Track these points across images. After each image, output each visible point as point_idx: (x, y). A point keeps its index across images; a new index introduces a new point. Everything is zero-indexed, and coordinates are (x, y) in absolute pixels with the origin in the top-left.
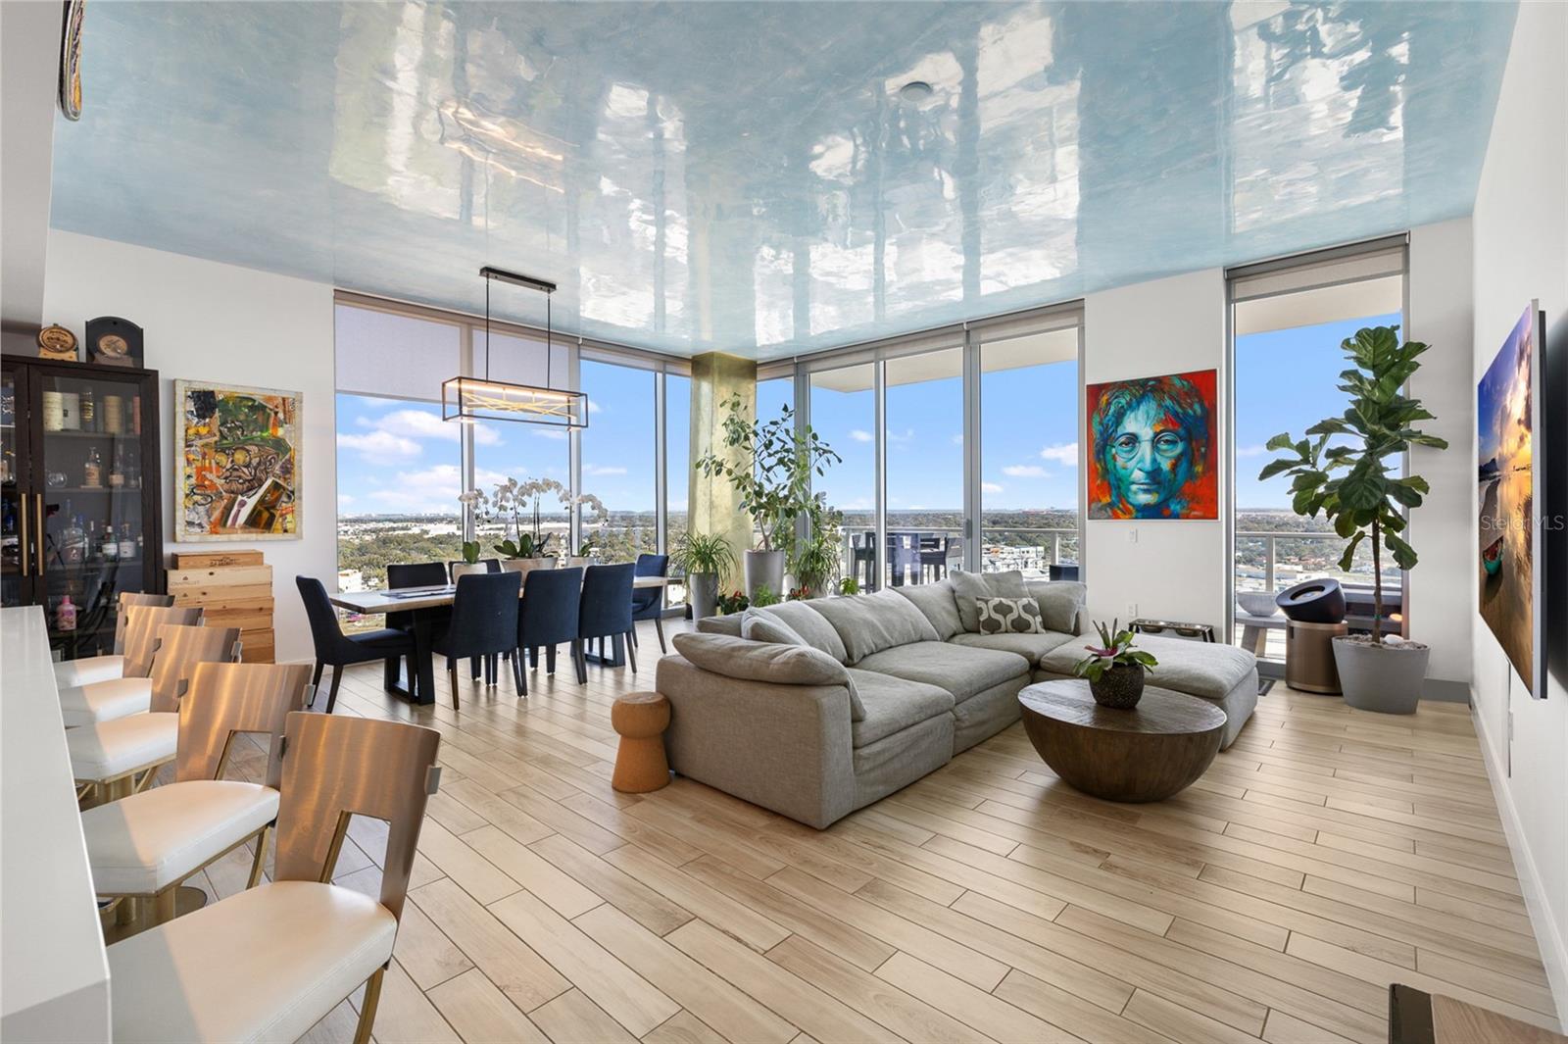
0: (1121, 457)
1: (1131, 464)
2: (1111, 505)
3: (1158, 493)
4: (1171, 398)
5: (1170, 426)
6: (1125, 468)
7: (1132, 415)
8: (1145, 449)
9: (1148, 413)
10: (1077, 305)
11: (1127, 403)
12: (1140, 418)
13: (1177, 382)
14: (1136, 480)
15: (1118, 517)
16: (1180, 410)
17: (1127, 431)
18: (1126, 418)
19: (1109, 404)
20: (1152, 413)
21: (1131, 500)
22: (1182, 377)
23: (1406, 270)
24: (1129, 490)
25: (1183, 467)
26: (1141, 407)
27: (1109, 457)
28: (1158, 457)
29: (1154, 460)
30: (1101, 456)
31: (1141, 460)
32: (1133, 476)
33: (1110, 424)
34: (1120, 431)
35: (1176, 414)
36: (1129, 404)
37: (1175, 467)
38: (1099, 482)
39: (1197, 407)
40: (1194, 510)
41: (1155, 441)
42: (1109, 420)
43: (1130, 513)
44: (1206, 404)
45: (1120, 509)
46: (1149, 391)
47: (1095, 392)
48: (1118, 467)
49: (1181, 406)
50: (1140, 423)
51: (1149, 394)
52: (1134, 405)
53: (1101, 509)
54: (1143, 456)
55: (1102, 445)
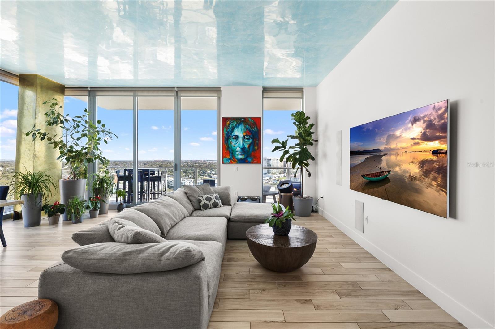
0: (233, 143)
1: (236, 145)
3: (244, 155)
4: (249, 125)
5: (248, 134)
6: (234, 147)
7: (237, 129)
8: (240, 140)
9: (241, 129)
10: (219, 89)
11: (235, 125)
12: (239, 130)
13: (250, 120)
14: (238, 151)
15: (232, 163)
16: (251, 129)
17: (235, 134)
18: (235, 130)
19: (229, 125)
20: (243, 129)
21: (236, 157)
22: (251, 118)
23: (303, 98)
24: (235, 154)
25: (252, 147)
26: (239, 127)
27: (229, 143)
29: (243, 145)
30: (227, 142)
32: (237, 149)
33: (230, 131)
34: (233, 134)
35: (250, 130)
36: (236, 125)
37: (249, 147)
38: (226, 151)
39: (255, 128)
40: (255, 161)
41: (244, 138)
42: (230, 130)
43: (236, 161)
44: (258, 127)
45: (232, 160)
46: (242, 122)
47: (225, 120)
48: (232, 146)
49: (251, 128)
50: (239, 132)
51: (242, 123)
52: (237, 126)
53: (226, 160)
54: (240, 143)
55: (227, 138)
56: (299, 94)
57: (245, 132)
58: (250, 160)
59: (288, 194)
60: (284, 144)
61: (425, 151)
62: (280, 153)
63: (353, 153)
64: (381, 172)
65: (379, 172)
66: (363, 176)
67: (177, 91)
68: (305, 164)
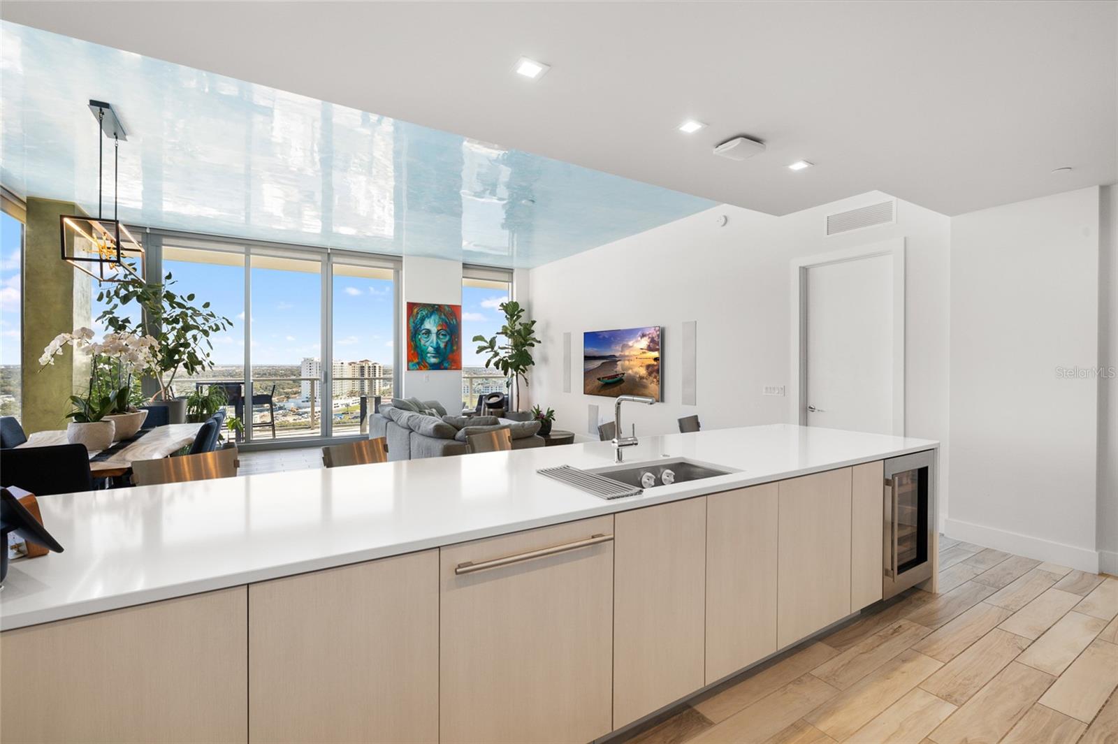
0: (423, 341)
1: (428, 344)
2: (418, 363)
3: (439, 358)
4: (444, 315)
5: (444, 328)
6: (425, 346)
7: (428, 320)
8: (433, 337)
9: (435, 320)
10: (399, 259)
12: (431, 322)
13: (446, 308)
14: (430, 352)
15: (421, 369)
16: (448, 321)
17: (425, 328)
18: (425, 321)
19: (418, 313)
20: (437, 321)
21: (428, 361)
22: (449, 306)
23: (512, 282)
24: (427, 356)
25: (449, 346)
26: (432, 317)
27: (417, 340)
28: (439, 341)
29: (437, 343)
30: (414, 339)
31: (432, 342)
32: (429, 349)
33: (418, 323)
34: (423, 327)
35: (446, 323)
36: (427, 314)
37: (446, 346)
38: (412, 352)
39: (454, 320)
40: (452, 366)
41: (438, 334)
42: (418, 321)
43: (427, 367)
44: (457, 320)
45: (422, 365)
46: (436, 310)
47: (411, 306)
48: (422, 345)
49: (447, 319)
50: (431, 324)
51: (436, 312)
52: (429, 316)
53: (414, 365)
54: (433, 340)
55: (414, 333)
56: (505, 276)
57: (440, 325)
58: (447, 365)
59: (500, 410)
60: (492, 344)
61: (649, 358)
62: (487, 355)
63: (587, 358)
64: (617, 375)
65: (615, 375)
66: (599, 379)
67: (329, 254)
68: (522, 370)
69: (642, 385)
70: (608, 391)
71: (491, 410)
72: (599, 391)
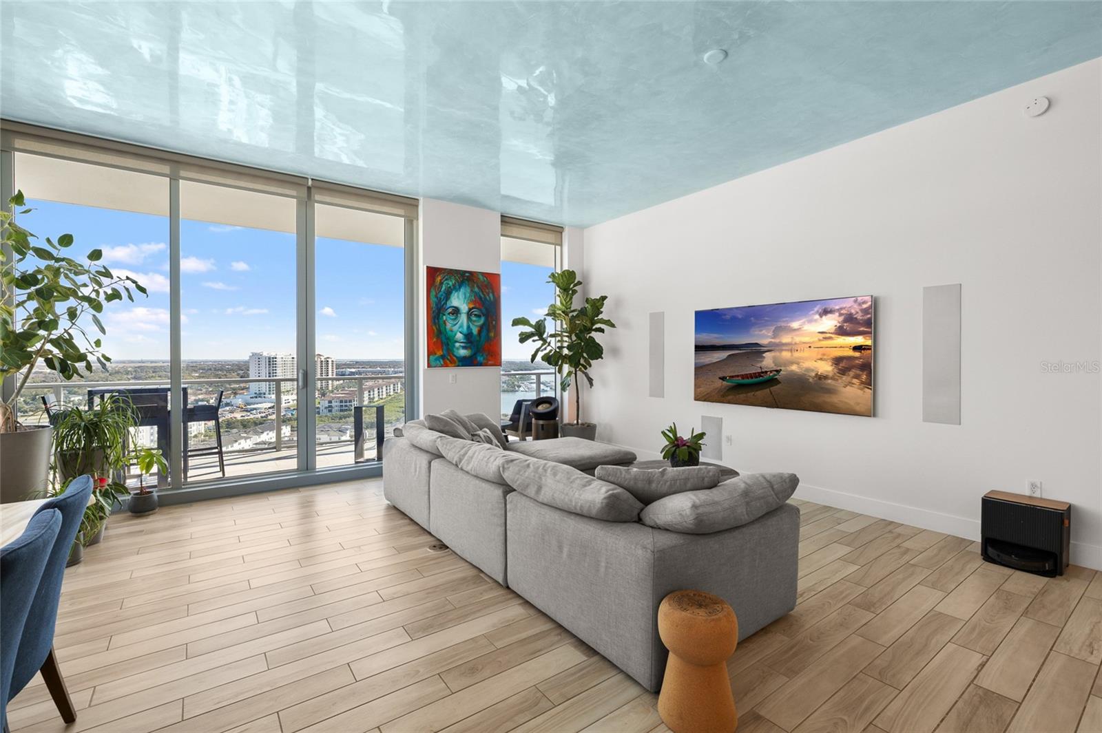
0: (450, 324)
1: (455, 328)
2: (443, 357)
3: (471, 349)
4: (478, 287)
5: (477, 305)
6: (452, 331)
7: (456, 294)
8: (463, 318)
9: (465, 294)
10: (413, 202)
12: (460, 297)
13: (481, 277)
14: (458, 340)
15: (447, 366)
16: (482, 296)
17: (452, 305)
18: (452, 295)
19: (441, 283)
20: (468, 295)
21: (455, 354)
22: (484, 274)
23: (561, 245)
24: (454, 346)
25: (484, 332)
26: (461, 290)
27: (441, 322)
28: (471, 324)
29: (468, 327)
30: (436, 321)
31: (461, 326)
32: (457, 336)
33: (442, 297)
34: (449, 304)
35: (481, 298)
36: (454, 285)
37: (480, 332)
38: (435, 340)
39: (491, 295)
40: (489, 360)
41: (469, 314)
42: (442, 295)
43: (455, 363)
44: (496, 294)
45: (448, 359)
46: (466, 280)
47: (432, 272)
48: (448, 330)
49: (483, 293)
50: (459, 300)
51: (467, 282)
52: (458, 287)
53: (436, 360)
54: (462, 323)
55: (437, 313)
56: (550, 237)
57: (472, 301)
58: (482, 359)
59: (552, 422)
60: (539, 330)
61: (841, 347)
62: (532, 345)
63: (699, 348)
64: (763, 372)
65: (758, 373)
66: (723, 379)
67: (309, 188)
68: (583, 365)
69: (822, 388)
70: (742, 396)
71: (541, 422)
72: (723, 396)
